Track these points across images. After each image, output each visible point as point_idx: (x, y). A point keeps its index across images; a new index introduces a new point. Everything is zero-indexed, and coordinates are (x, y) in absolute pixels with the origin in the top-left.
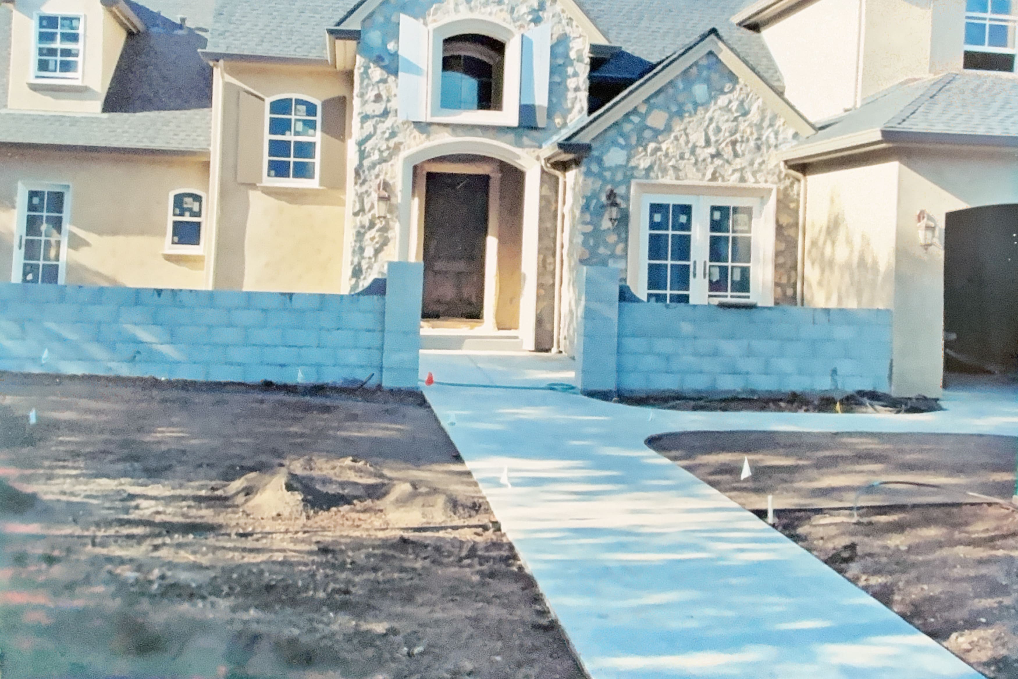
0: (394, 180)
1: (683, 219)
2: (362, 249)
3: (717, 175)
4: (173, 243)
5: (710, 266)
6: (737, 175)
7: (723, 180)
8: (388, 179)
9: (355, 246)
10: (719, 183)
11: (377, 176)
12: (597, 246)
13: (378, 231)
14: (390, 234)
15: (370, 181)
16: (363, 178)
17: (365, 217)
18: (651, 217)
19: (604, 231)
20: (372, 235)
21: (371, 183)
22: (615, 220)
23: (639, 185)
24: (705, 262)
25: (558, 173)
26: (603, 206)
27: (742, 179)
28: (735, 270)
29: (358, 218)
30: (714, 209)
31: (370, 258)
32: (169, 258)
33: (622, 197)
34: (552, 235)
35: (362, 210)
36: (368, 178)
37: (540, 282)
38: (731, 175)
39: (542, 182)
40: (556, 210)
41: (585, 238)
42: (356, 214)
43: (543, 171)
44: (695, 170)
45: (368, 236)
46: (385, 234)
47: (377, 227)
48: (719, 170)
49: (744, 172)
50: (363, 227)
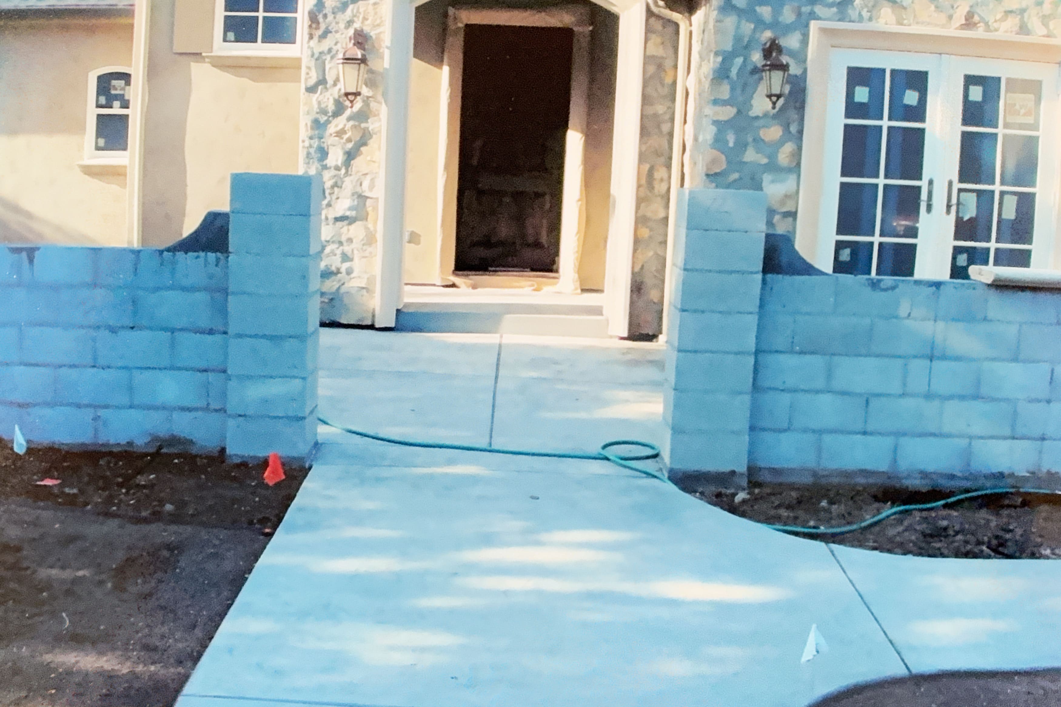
0: (378, 31)
1: (911, 97)
2: (323, 153)
3: (976, 18)
4: (98, 148)
5: (960, 190)
6: (1012, 23)
7: (988, 28)
8: (367, 29)
9: (311, 146)
10: (979, 33)
11: (350, 23)
12: (742, 146)
13: (349, 119)
14: (372, 125)
15: (337, 32)
16: (323, 27)
17: (328, 94)
18: (850, 94)
19: (757, 118)
20: (340, 127)
21: (338, 36)
22: (779, 96)
23: (824, 31)
24: (950, 184)
25: (676, 16)
26: (755, 71)
27: (1023, 29)
28: (1006, 197)
29: (315, 97)
30: (970, 80)
31: (337, 168)
32: (89, 171)
33: (792, 54)
34: (665, 128)
35: (322, 82)
36: (333, 27)
37: (641, 213)
38: (1003, 19)
39: (649, 30)
40: (674, 83)
41: (719, 130)
42: (311, 90)
43: (650, 13)
44: (933, 8)
45: (332, 128)
46: (363, 125)
47: (348, 112)
48: (978, 10)
49: (1026, 15)
50: (323, 112)
